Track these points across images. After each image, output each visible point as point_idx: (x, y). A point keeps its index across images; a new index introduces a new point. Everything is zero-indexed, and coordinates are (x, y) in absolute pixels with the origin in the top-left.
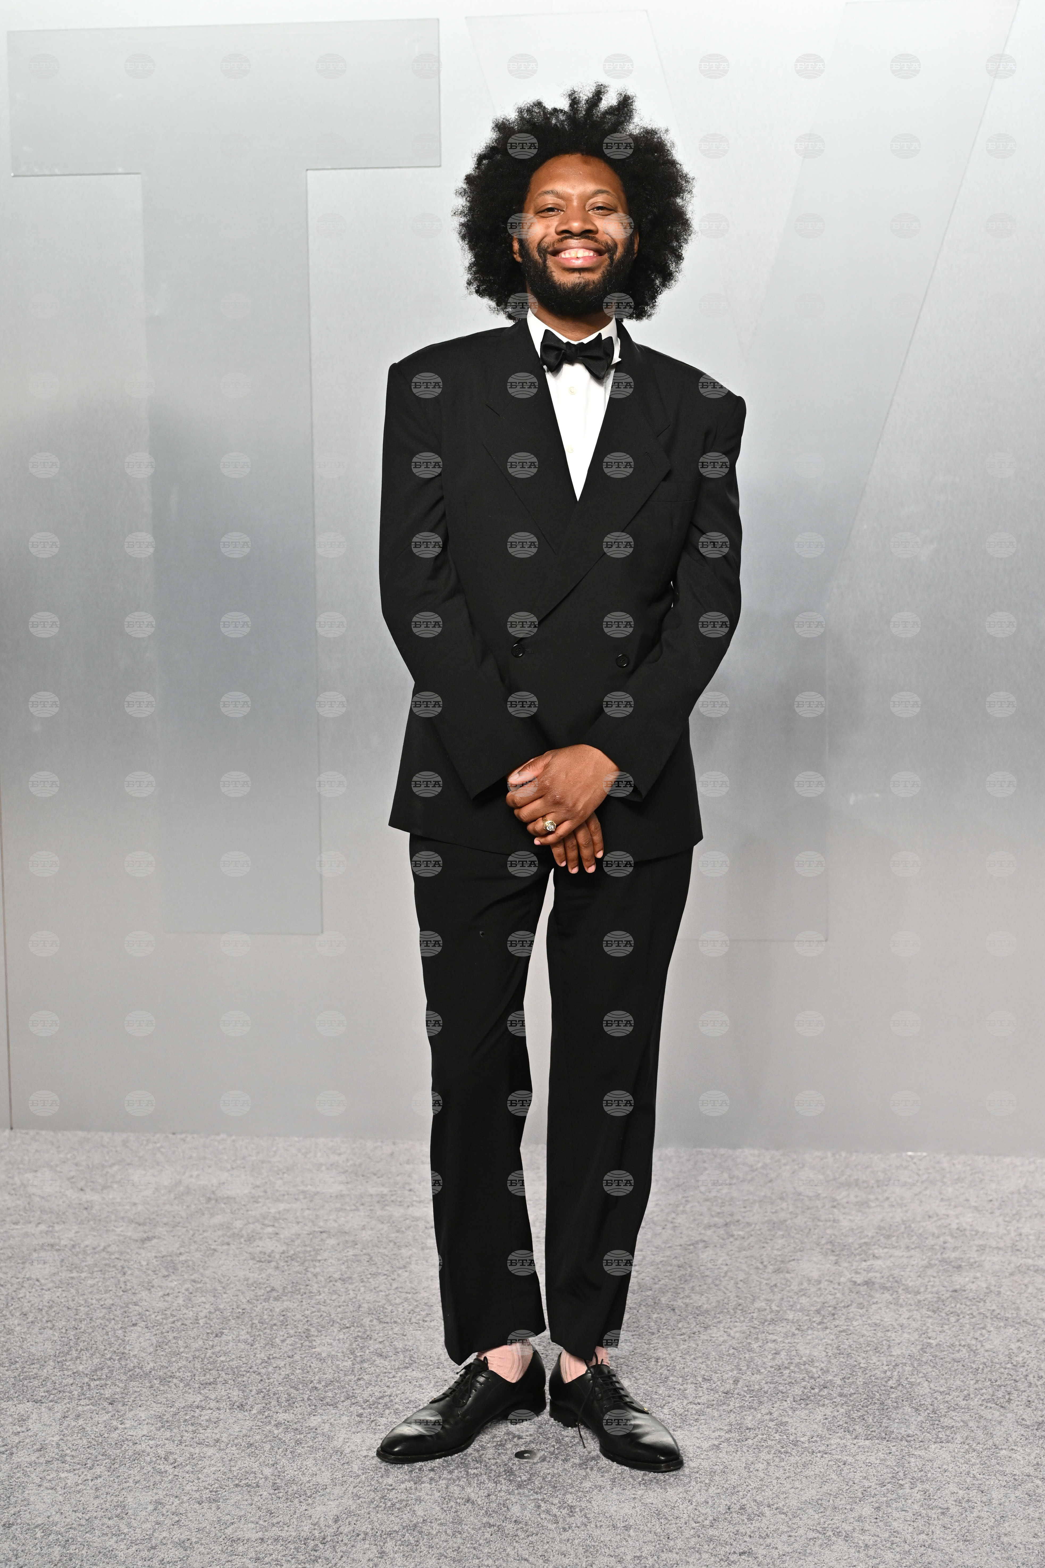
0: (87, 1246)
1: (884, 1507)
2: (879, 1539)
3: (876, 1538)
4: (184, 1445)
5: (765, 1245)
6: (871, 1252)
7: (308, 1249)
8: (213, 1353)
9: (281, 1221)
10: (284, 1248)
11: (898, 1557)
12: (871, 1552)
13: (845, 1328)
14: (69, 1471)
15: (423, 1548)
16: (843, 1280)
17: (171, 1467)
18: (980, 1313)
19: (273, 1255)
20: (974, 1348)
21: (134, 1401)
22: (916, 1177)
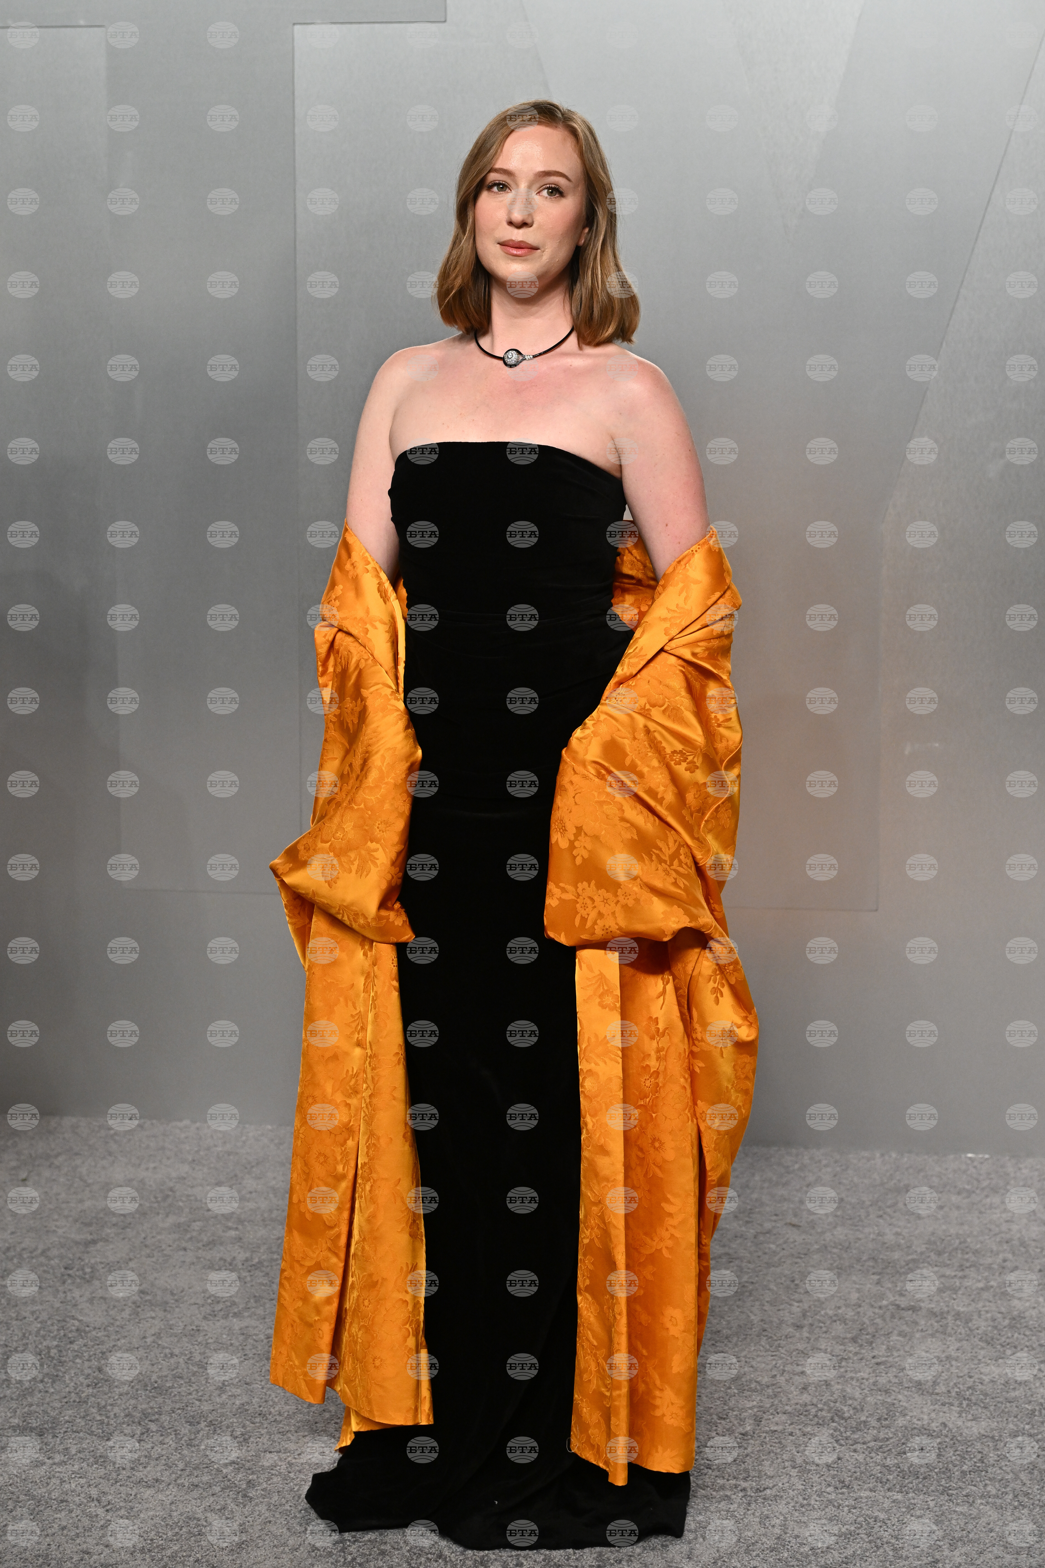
0: (24, 1249)
4: (118, 1484)
5: (798, 1260)
7: (275, 1256)
8: (159, 1377)
9: (246, 1223)
10: (248, 1255)
13: (884, 1359)
16: (885, 1302)
17: (103, 1510)
18: (1041, 1345)
19: (235, 1262)
21: (66, 1432)
22: (975, 1183)
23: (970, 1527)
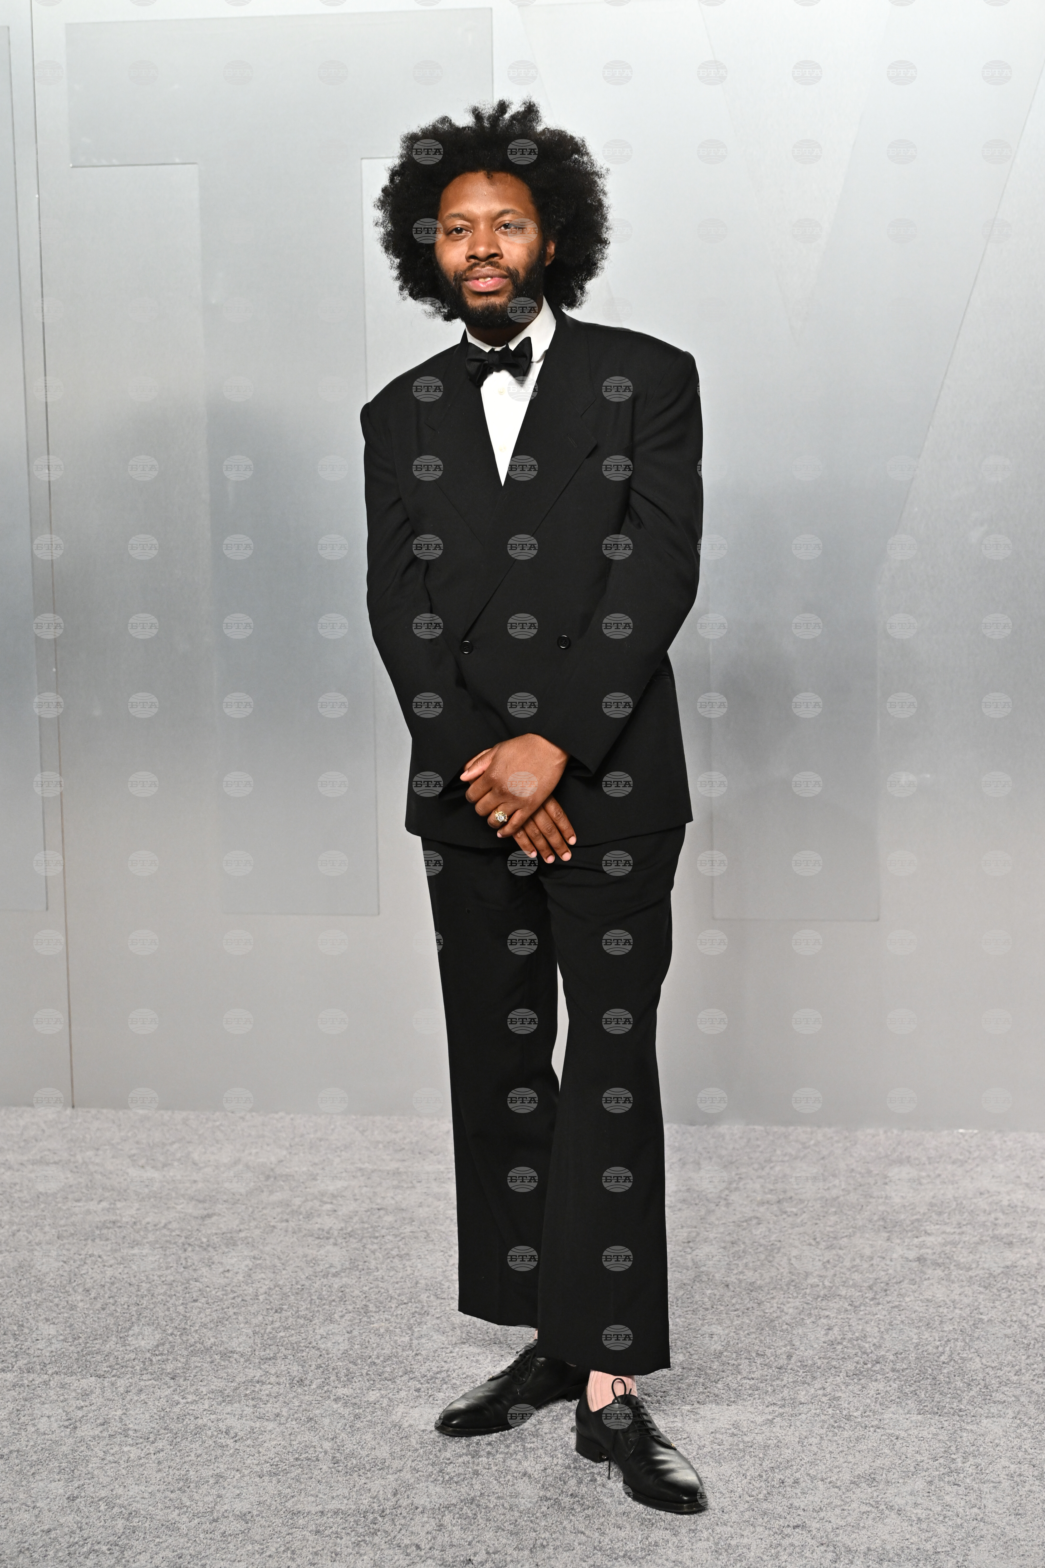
0: (148, 1223)
1: (936, 1481)
2: (932, 1513)
3: (929, 1512)
4: (244, 1419)
5: (818, 1222)
6: (922, 1228)
7: (366, 1226)
8: (273, 1329)
9: (339, 1198)
10: (343, 1225)
11: (950, 1531)
12: (924, 1526)
13: (897, 1303)
14: (132, 1445)
15: (480, 1521)
16: (895, 1256)
17: (232, 1441)
18: (1031, 1289)
19: (331, 1231)
20: (1026, 1324)
21: (195, 1376)
22: (967, 1154)
23: (980, 1442)
